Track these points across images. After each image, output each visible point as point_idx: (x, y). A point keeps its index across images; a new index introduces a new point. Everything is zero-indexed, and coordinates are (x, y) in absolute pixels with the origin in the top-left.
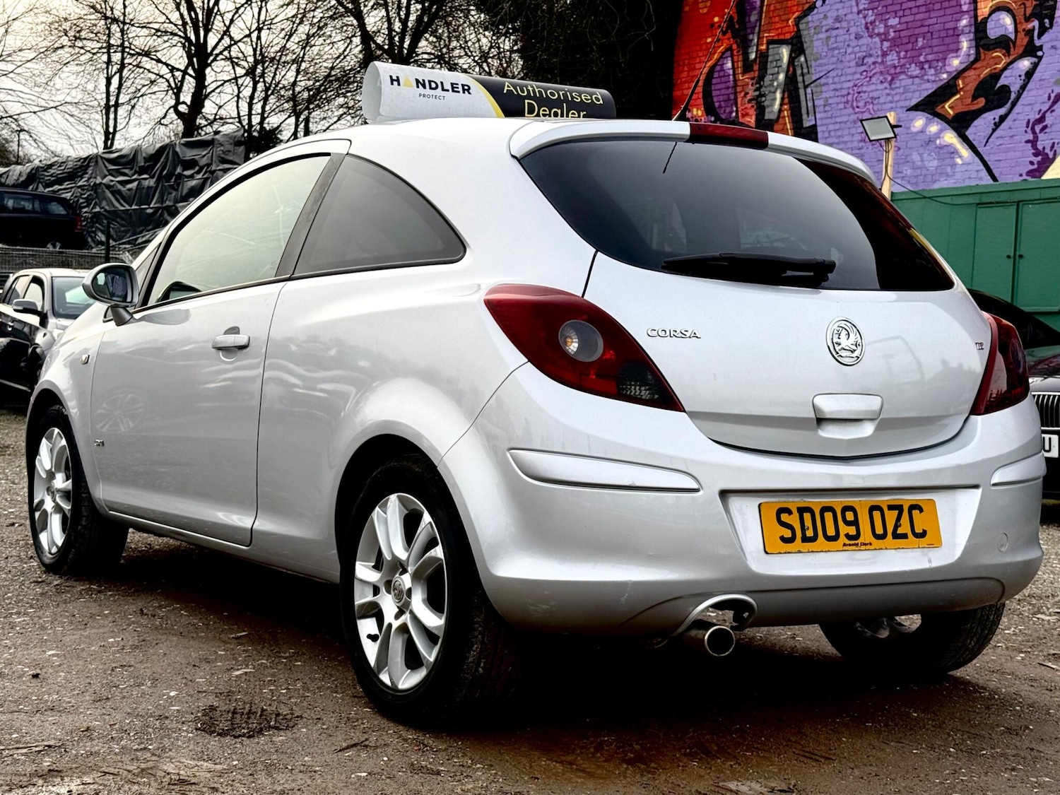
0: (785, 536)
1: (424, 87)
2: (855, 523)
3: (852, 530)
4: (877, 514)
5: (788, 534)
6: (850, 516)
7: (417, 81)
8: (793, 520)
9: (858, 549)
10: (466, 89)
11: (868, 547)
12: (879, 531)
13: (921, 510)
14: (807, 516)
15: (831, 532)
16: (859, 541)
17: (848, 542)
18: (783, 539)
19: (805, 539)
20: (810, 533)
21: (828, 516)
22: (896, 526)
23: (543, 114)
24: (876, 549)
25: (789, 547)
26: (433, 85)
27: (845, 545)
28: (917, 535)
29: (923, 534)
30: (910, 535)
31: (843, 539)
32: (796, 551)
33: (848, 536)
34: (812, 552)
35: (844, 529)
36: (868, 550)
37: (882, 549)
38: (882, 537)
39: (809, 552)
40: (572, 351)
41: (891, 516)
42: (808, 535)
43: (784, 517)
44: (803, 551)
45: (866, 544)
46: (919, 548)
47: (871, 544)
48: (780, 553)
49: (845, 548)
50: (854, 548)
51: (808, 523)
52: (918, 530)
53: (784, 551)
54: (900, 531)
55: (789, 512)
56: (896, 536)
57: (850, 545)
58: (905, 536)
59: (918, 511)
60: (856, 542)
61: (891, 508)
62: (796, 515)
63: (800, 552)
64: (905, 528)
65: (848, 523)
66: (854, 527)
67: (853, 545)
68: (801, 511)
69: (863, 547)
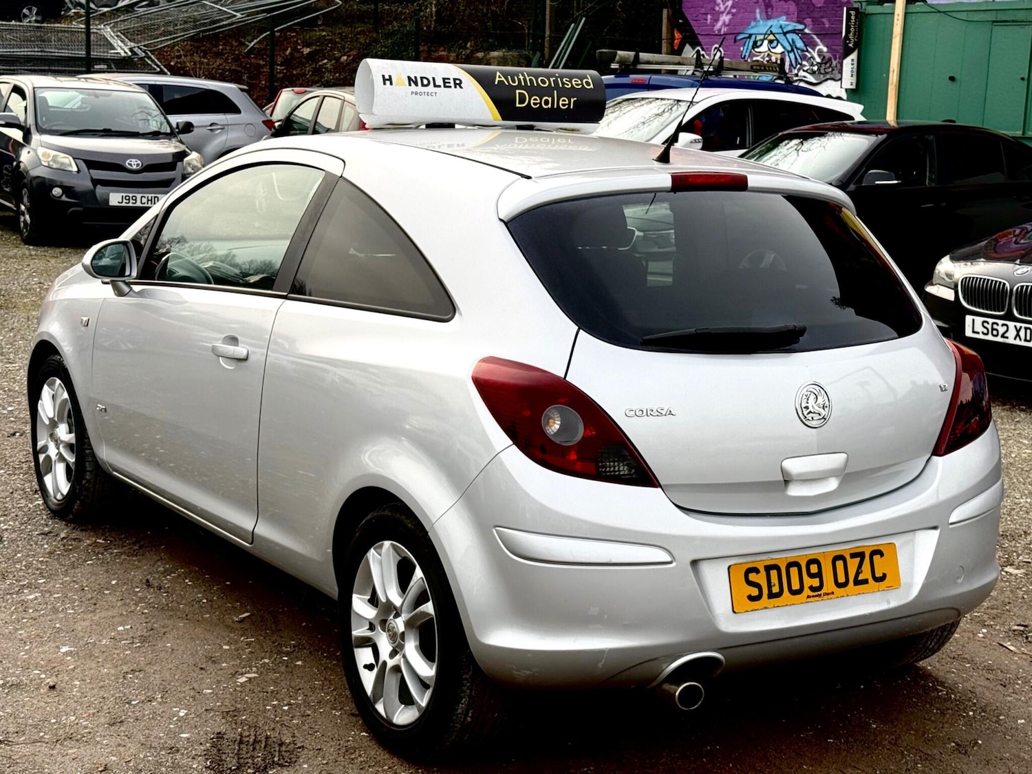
1: (416, 85)
2: (819, 575)
3: (816, 582)
4: (840, 564)
5: (755, 592)
7: (409, 78)
8: (761, 579)
9: (820, 599)
10: (458, 83)
11: (830, 597)
12: (842, 579)
13: (882, 554)
14: (774, 573)
15: (796, 586)
16: (822, 592)
18: (751, 598)
19: (771, 595)
20: (776, 589)
21: (794, 571)
22: (858, 574)
23: (534, 103)
24: (837, 597)
25: (756, 604)
26: (425, 82)
27: (808, 597)
28: (876, 579)
29: (883, 578)
30: (871, 580)
31: (807, 592)
32: (762, 607)
33: (812, 588)
34: (778, 606)
35: (808, 582)
36: (831, 598)
38: (845, 585)
39: (774, 607)
40: (553, 431)
41: (853, 564)
42: (774, 592)
43: (752, 577)
45: (828, 594)
46: (879, 591)
47: (833, 593)
48: (747, 611)
49: (809, 600)
51: (774, 579)
52: (878, 575)
53: (752, 609)
54: (861, 577)
55: (756, 570)
56: (857, 582)
57: (813, 596)
58: (865, 582)
59: (879, 556)
60: (819, 593)
61: (853, 556)
62: (763, 573)
63: (766, 608)
64: (866, 574)
65: (811, 576)
66: (818, 579)
67: (816, 596)
68: (768, 569)
69: (826, 597)
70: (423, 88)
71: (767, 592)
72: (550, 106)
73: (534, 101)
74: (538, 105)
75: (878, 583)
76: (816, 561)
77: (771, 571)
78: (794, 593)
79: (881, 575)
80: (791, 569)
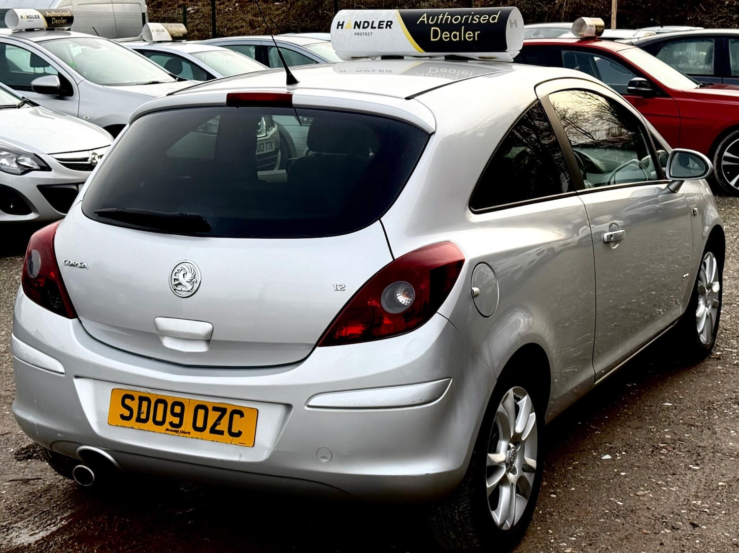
0: (124, 415)
1: (359, 27)
2: (181, 416)
3: (176, 420)
5: (127, 413)
6: (177, 409)
8: (134, 405)
9: (177, 434)
10: (389, 24)
11: (186, 435)
12: (200, 424)
13: (242, 414)
14: (145, 404)
15: (159, 418)
16: (180, 429)
17: (170, 428)
18: (123, 417)
19: (139, 420)
20: (143, 416)
24: (192, 438)
25: (125, 423)
27: (167, 430)
28: (232, 434)
29: (239, 434)
30: (226, 433)
31: (167, 425)
33: (171, 424)
34: (142, 429)
35: (170, 418)
37: (198, 438)
38: (201, 430)
39: (139, 429)
42: (141, 418)
43: (128, 402)
44: (135, 428)
45: (184, 433)
46: (231, 443)
47: (189, 433)
48: (117, 426)
49: (167, 432)
50: (174, 433)
52: (234, 430)
53: (121, 425)
56: (213, 431)
57: (171, 431)
58: (221, 433)
59: (239, 416)
60: (177, 429)
61: (215, 409)
63: (132, 428)
64: (223, 426)
65: (174, 414)
66: (179, 418)
67: (174, 431)
68: (142, 399)
69: (182, 434)
70: (364, 29)
71: (136, 417)
72: (458, 39)
73: (445, 36)
74: (449, 39)
75: (232, 437)
76: (181, 405)
77: (143, 402)
78: (156, 423)
79: (237, 432)
80: (159, 404)
